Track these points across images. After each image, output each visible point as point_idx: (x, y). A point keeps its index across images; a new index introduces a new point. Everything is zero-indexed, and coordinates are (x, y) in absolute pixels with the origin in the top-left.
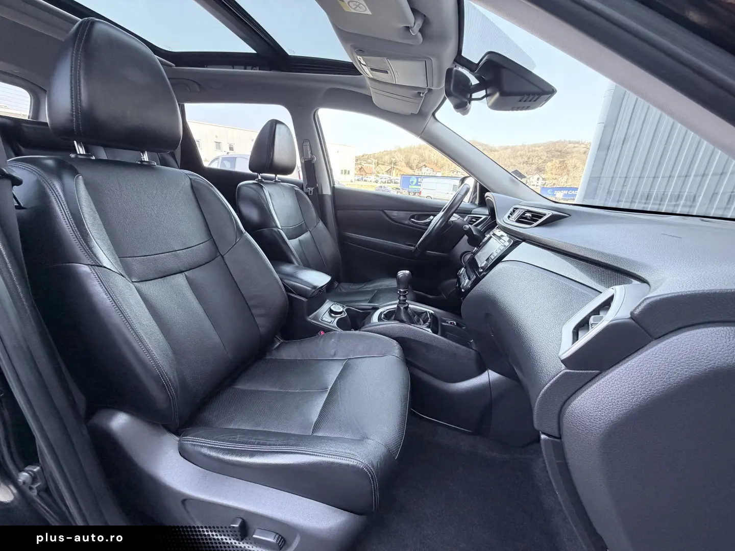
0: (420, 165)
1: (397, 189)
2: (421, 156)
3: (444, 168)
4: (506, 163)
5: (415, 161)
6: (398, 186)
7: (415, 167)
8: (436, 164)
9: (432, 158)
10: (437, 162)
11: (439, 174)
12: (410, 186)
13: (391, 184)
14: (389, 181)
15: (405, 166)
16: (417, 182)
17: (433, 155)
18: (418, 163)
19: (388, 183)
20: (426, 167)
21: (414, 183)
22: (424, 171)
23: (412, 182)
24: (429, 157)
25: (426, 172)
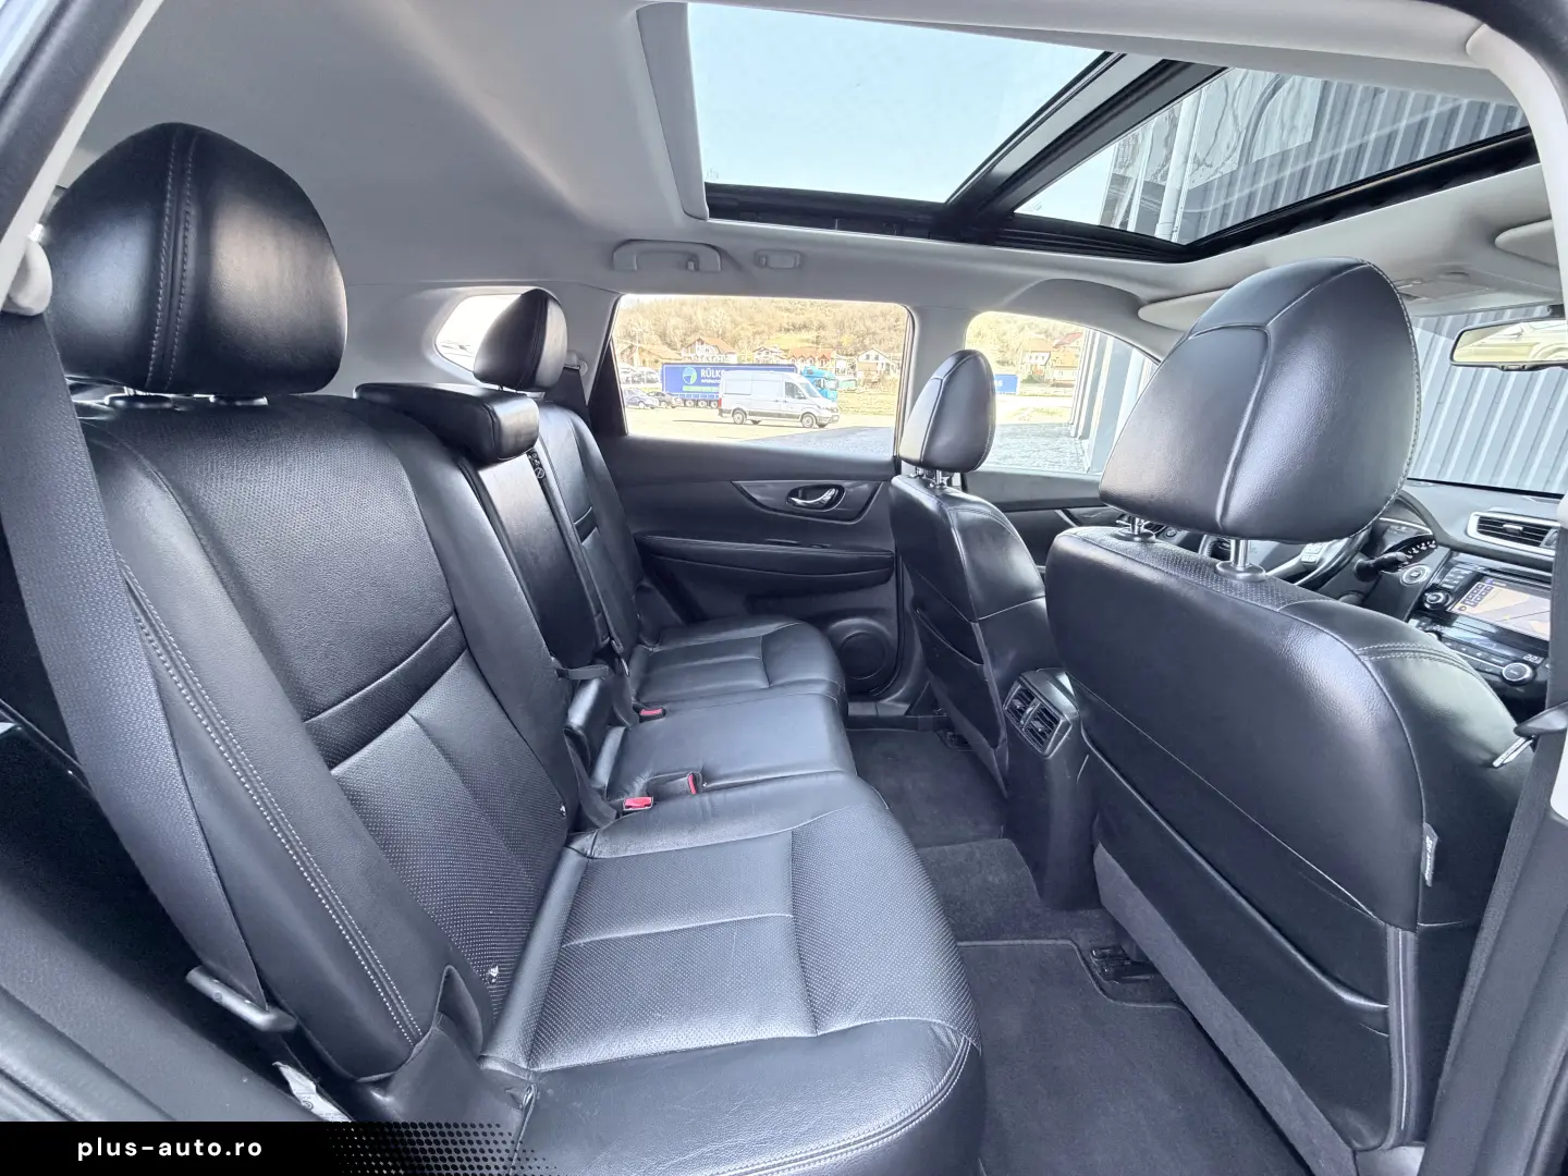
0: (691, 339)
1: (657, 394)
2: (690, 320)
3: (740, 344)
4: (857, 329)
5: (678, 332)
6: (658, 386)
7: (679, 346)
8: (722, 336)
9: (713, 324)
10: (724, 333)
11: (733, 360)
12: (685, 388)
13: (642, 385)
14: (636, 379)
15: (659, 342)
16: (699, 377)
17: (713, 317)
18: (685, 334)
19: (634, 382)
20: (702, 343)
21: (693, 380)
22: (702, 354)
23: (688, 378)
24: (707, 323)
25: (706, 355)
